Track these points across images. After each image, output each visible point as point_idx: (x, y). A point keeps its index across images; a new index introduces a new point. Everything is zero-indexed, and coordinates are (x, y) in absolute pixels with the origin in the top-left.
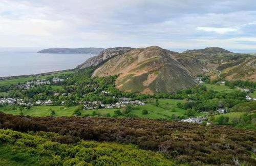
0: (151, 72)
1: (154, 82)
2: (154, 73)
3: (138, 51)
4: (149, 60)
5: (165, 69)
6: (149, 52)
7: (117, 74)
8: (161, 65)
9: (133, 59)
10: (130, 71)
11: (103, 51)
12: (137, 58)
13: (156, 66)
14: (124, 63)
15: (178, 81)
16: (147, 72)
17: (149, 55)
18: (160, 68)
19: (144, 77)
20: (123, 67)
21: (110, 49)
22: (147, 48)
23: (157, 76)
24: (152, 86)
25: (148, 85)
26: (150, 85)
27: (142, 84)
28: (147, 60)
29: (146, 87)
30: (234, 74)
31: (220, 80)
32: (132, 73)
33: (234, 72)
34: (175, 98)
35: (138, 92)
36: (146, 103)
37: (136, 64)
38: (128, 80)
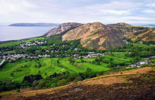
0: (101, 37)
1: (104, 43)
2: (103, 38)
3: (89, 25)
4: (97, 30)
5: (109, 35)
6: (96, 25)
7: (79, 38)
8: (106, 33)
9: (86, 29)
10: (88, 37)
11: (60, 25)
12: (89, 29)
13: (103, 34)
14: (82, 32)
15: (117, 42)
16: (98, 37)
17: (96, 27)
18: (106, 35)
19: (98, 40)
20: (82, 34)
21: (65, 23)
22: (93, 23)
23: (105, 39)
24: (104, 45)
25: (101, 44)
26: (102, 44)
27: (98, 44)
28: (96, 30)
29: (100, 46)
30: (146, 37)
31: (139, 41)
32: (89, 38)
33: (146, 36)
34: (119, 52)
35: (97, 49)
36: (105, 54)
37: (90, 33)
38: (89, 42)
